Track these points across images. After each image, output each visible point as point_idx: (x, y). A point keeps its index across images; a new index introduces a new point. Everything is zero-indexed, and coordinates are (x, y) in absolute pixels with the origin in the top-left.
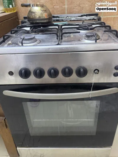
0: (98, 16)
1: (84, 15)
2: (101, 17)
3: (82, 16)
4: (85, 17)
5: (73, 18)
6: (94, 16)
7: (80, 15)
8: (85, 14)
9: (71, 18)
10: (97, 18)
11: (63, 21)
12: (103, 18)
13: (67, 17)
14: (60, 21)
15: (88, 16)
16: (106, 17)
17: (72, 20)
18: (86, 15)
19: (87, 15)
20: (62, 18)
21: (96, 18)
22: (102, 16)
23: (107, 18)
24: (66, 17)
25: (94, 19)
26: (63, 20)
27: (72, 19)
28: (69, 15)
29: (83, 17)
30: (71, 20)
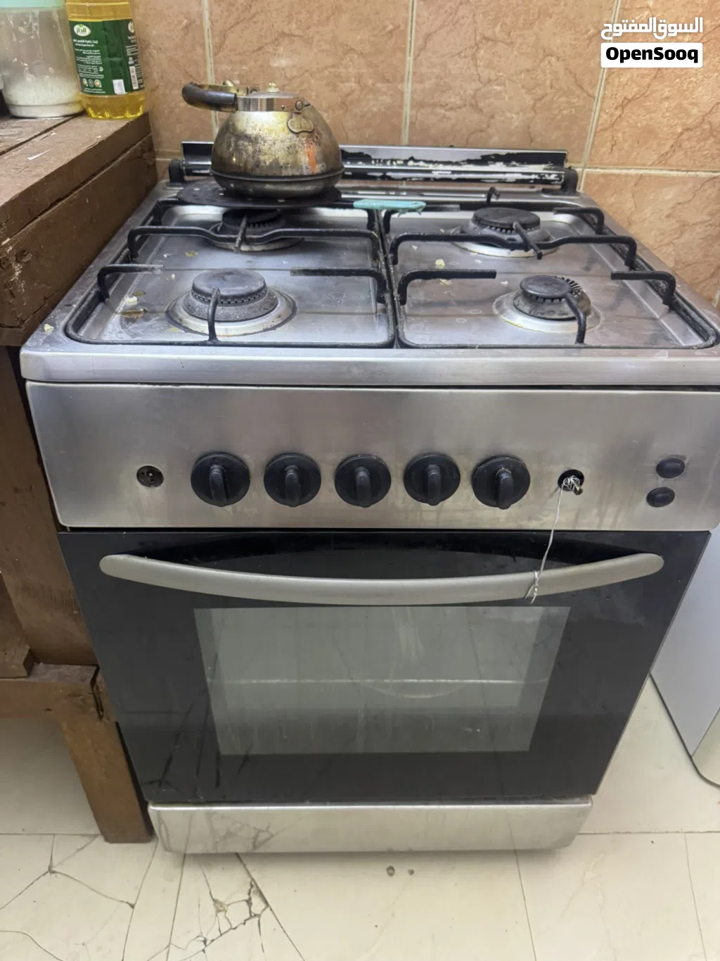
0: (567, 165)
1: (498, 158)
2: (578, 170)
3: (485, 160)
4: (499, 166)
5: (441, 167)
6: (543, 166)
7: (477, 153)
8: (503, 152)
9: (431, 167)
10: (559, 176)
11: (390, 178)
12: (588, 176)
13: (411, 163)
14: (374, 178)
15: (517, 161)
16: (602, 171)
17: (436, 180)
18: (507, 159)
19: (508, 155)
20: (385, 162)
21: (552, 177)
22: (585, 167)
23: (604, 176)
24: (406, 162)
25: (541, 180)
26: (389, 174)
27: (436, 175)
28: (420, 152)
29: (491, 168)
30: (427, 180)
